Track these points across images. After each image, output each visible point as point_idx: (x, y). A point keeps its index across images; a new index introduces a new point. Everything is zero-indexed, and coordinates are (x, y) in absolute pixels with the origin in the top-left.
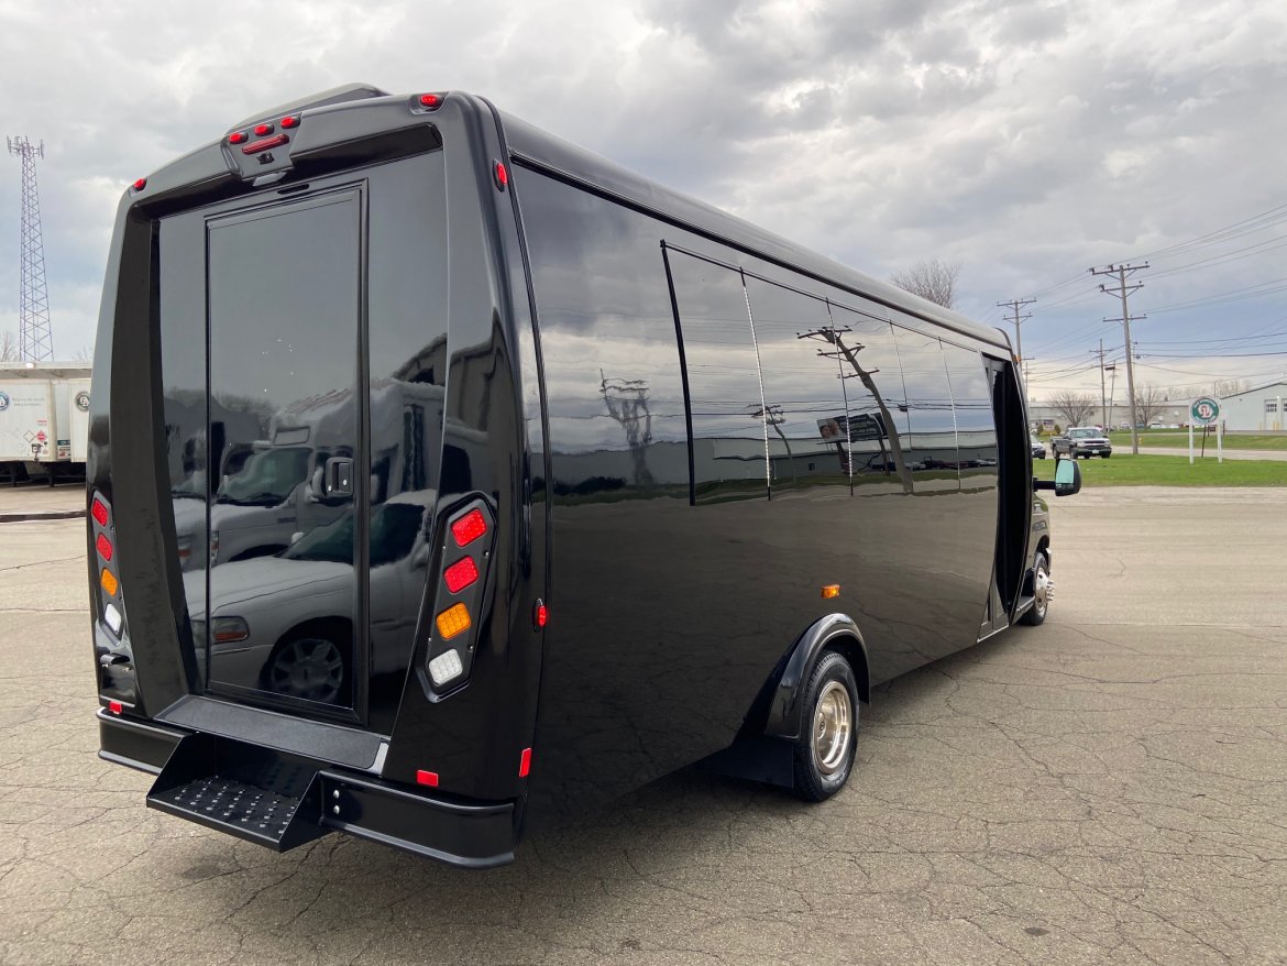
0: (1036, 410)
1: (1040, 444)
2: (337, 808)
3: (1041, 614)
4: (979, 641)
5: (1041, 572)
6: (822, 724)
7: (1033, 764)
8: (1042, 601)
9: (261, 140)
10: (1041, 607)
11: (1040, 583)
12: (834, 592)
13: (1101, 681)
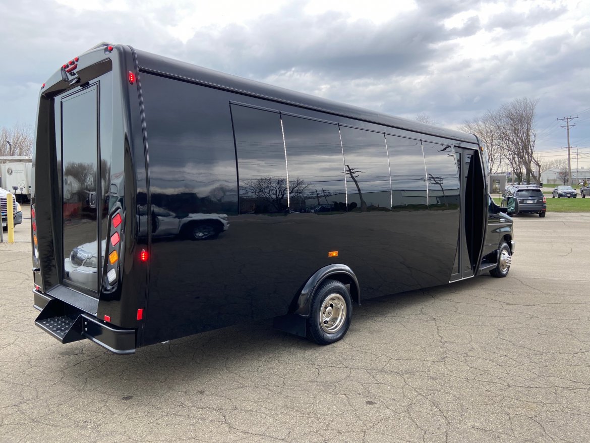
0: (584, 173)
1: (574, 191)
2: (86, 329)
3: (504, 273)
4: (450, 282)
5: (504, 252)
6: (330, 312)
7: (437, 337)
8: (505, 266)
9: (71, 67)
10: (504, 269)
11: (503, 257)
12: (334, 254)
13: (507, 304)
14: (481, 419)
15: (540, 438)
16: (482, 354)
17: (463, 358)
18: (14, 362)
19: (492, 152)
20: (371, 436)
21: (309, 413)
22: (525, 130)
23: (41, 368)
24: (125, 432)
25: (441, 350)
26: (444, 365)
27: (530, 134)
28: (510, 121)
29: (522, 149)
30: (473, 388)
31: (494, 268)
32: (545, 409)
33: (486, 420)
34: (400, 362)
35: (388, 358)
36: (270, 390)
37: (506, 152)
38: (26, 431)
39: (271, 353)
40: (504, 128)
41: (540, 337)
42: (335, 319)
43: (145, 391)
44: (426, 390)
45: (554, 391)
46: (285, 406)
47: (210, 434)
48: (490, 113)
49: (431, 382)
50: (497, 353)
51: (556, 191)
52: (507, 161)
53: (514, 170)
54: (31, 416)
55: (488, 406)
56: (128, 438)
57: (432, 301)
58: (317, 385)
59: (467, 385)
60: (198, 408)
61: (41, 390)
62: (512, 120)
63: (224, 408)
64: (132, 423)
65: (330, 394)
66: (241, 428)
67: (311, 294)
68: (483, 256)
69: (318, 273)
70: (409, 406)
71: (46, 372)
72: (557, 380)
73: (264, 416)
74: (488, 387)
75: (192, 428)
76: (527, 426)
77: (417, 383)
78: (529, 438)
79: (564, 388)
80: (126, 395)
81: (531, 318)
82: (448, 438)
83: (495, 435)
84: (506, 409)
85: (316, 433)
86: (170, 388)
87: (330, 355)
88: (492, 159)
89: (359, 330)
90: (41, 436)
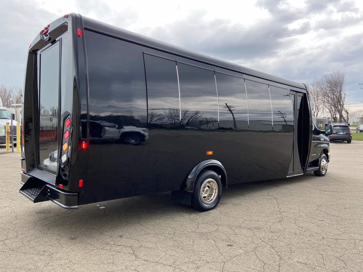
2: (49, 194)
3: (323, 173)
4: (287, 177)
5: (323, 160)
6: (207, 191)
7: (277, 208)
8: (324, 169)
9: (45, 31)
10: (323, 171)
11: (323, 163)
12: (210, 153)
13: (324, 191)
14: (303, 257)
15: (343, 270)
16: (306, 219)
17: (293, 221)
18: (6, 217)
19: (318, 104)
20: (228, 266)
21: (189, 250)
22: (339, 90)
23: (23, 220)
24: (68, 258)
25: (279, 216)
26: (281, 225)
27: (342, 93)
28: (329, 85)
29: (337, 102)
30: (299, 238)
31: (316, 170)
32: (347, 252)
33: (306, 258)
34: (252, 222)
35: (244, 220)
36: (165, 236)
37: (327, 105)
38: (6, 256)
39: (168, 215)
40: (325, 89)
41: (345, 210)
42: (210, 195)
43: (85, 235)
44: (268, 239)
45: (354, 242)
46: (174, 246)
47: (123, 261)
48: (316, 80)
49: (271, 235)
50: (316, 219)
51: (358, 128)
52: (327, 110)
53: (332, 116)
54: (11, 247)
55: (309, 250)
56: (69, 261)
57: (275, 188)
58: (196, 234)
59: (295, 237)
60: (118, 246)
61: (20, 233)
62: (331, 84)
63: (134, 246)
64: (73, 253)
65: (204, 239)
66: (144, 258)
67: (194, 179)
68: (309, 162)
69: (200, 165)
70: (255, 248)
71: (25, 222)
72: (356, 236)
73: (159, 251)
74: (309, 238)
75: (112, 257)
76: (334, 263)
77: (261, 235)
78: (335, 270)
79: (360, 240)
80: (73, 237)
81: (340, 199)
82: (281, 268)
83: (312, 267)
84: (321, 252)
85: (192, 262)
86: (101, 234)
87: (206, 217)
88: (318, 108)
89: (226, 204)
90: (15, 259)
